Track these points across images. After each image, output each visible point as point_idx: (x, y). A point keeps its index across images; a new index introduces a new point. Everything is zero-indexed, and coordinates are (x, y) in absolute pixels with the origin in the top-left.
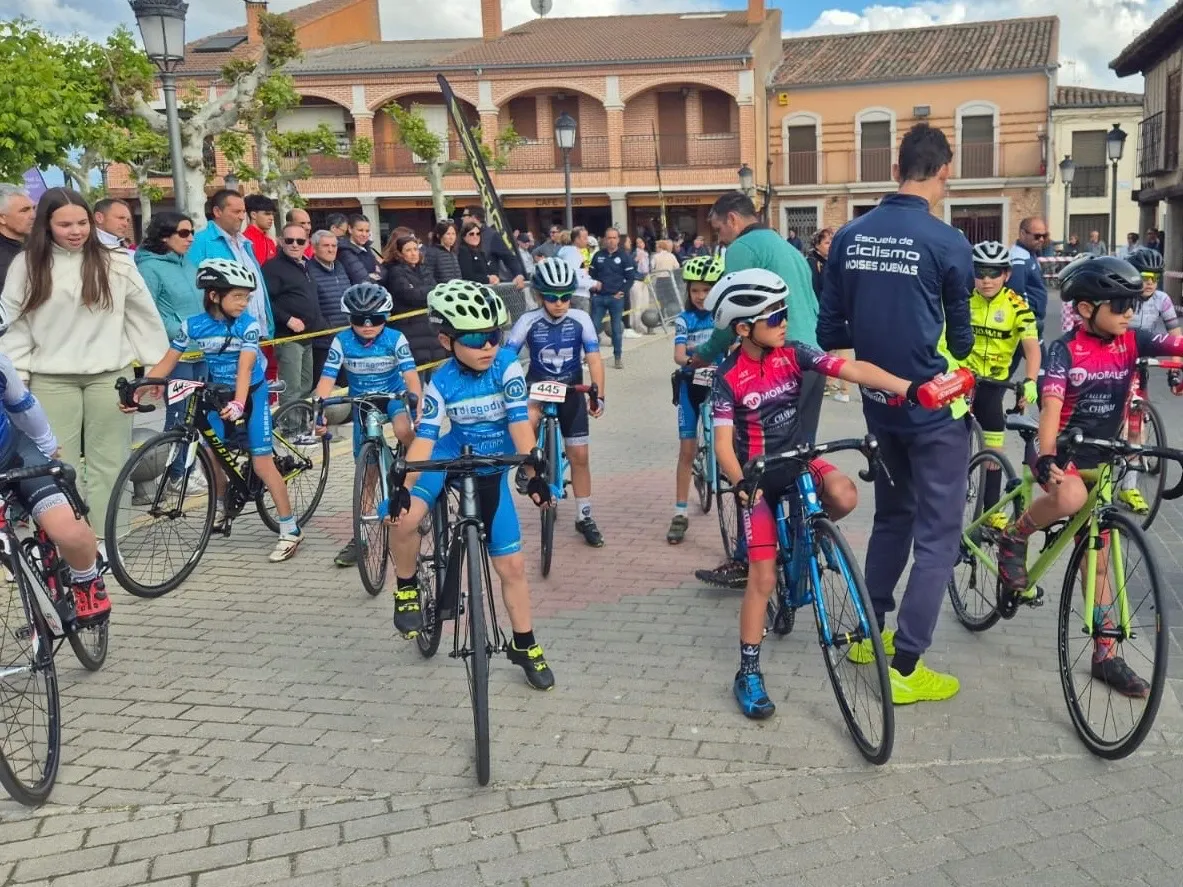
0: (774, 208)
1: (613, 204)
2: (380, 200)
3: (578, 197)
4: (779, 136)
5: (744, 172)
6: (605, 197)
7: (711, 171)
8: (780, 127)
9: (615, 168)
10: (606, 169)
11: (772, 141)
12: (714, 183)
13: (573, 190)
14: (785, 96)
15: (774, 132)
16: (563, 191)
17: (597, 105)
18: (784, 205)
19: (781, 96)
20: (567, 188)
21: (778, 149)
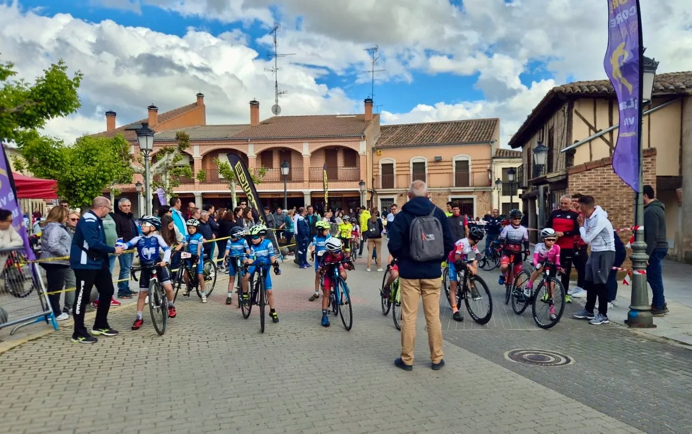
0: (375, 198)
1: (305, 196)
2: (203, 194)
3: (290, 193)
4: (378, 168)
5: (361, 183)
6: (302, 193)
7: (347, 183)
8: (378, 164)
9: (306, 181)
10: (302, 181)
11: (375, 170)
12: (349, 188)
13: (287, 190)
14: (380, 151)
15: (375, 166)
16: (283, 191)
17: (299, 155)
18: (379, 197)
19: (378, 151)
20: (285, 189)
21: (377, 173)
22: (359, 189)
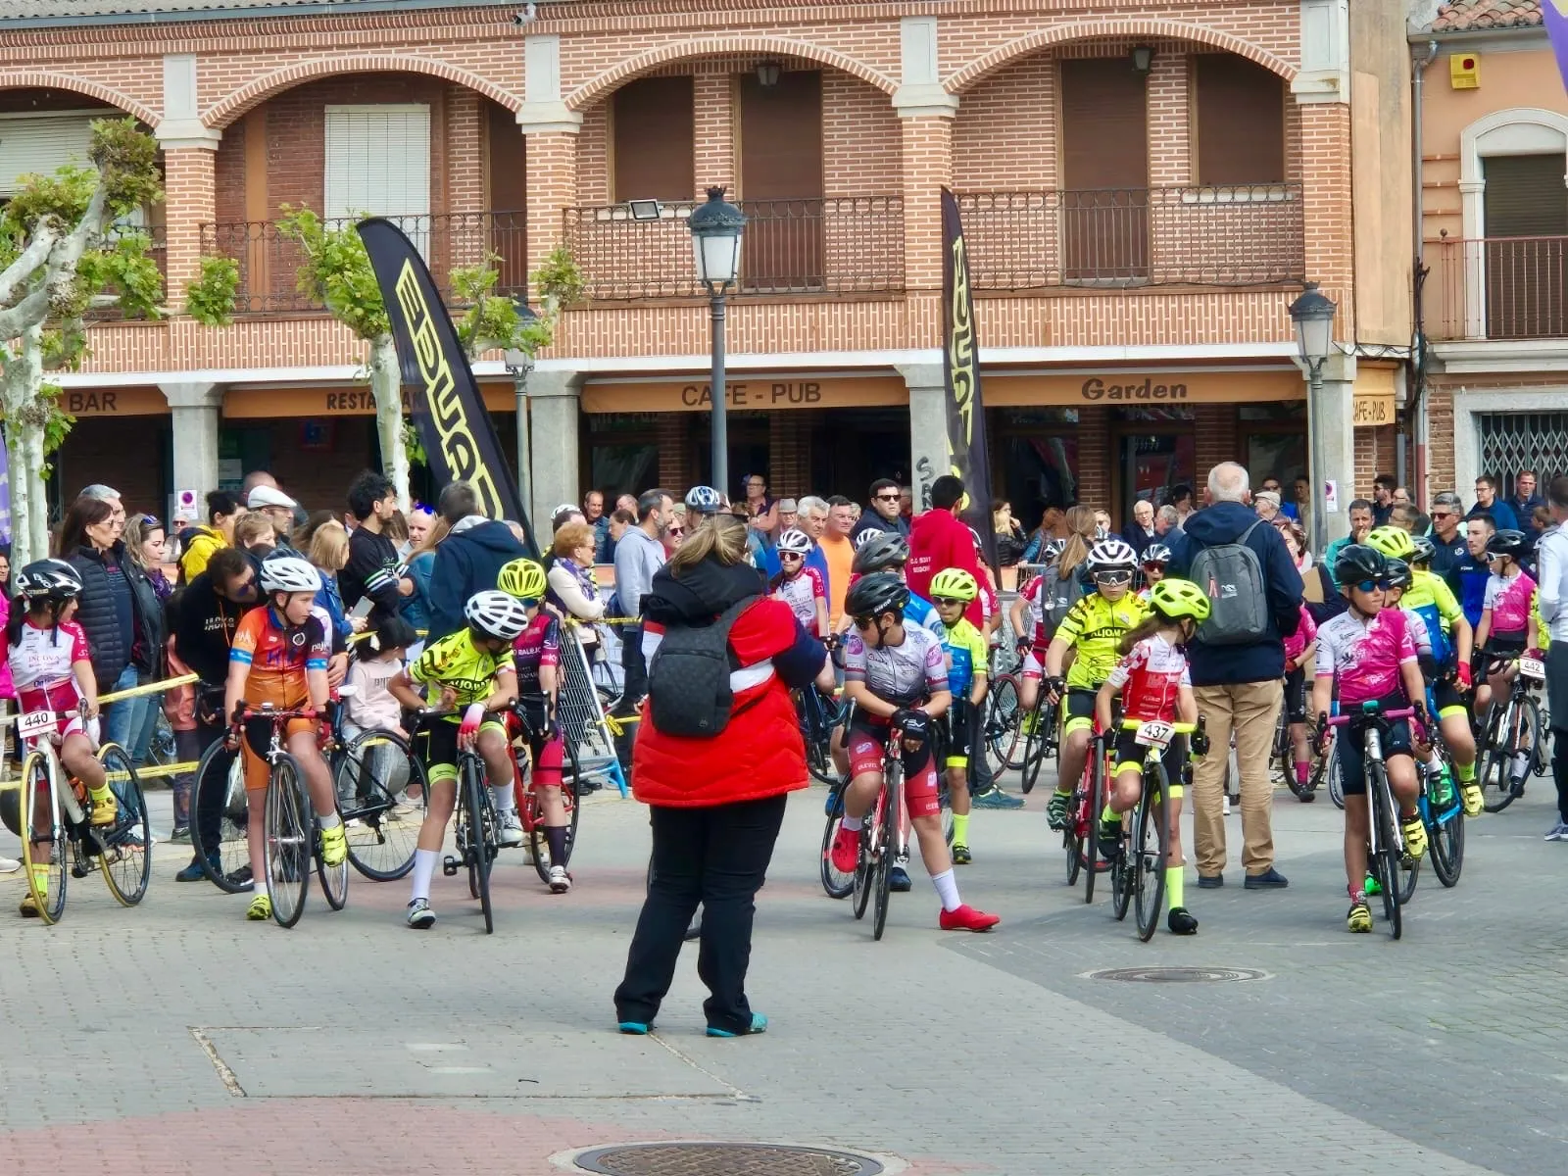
0: (1434, 411)
1: (914, 401)
4: (1453, 187)
5: (1308, 307)
6: (890, 378)
7: (1214, 303)
8: (1455, 159)
9: (924, 291)
10: (894, 293)
11: (1430, 202)
12: (1224, 339)
14: (1469, 64)
15: (1434, 175)
18: (1467, 403)
19: (1457, 61)
20: (716, 352)
21: (1451, 227)
22: (1290, 349)
